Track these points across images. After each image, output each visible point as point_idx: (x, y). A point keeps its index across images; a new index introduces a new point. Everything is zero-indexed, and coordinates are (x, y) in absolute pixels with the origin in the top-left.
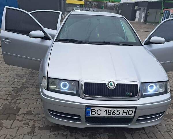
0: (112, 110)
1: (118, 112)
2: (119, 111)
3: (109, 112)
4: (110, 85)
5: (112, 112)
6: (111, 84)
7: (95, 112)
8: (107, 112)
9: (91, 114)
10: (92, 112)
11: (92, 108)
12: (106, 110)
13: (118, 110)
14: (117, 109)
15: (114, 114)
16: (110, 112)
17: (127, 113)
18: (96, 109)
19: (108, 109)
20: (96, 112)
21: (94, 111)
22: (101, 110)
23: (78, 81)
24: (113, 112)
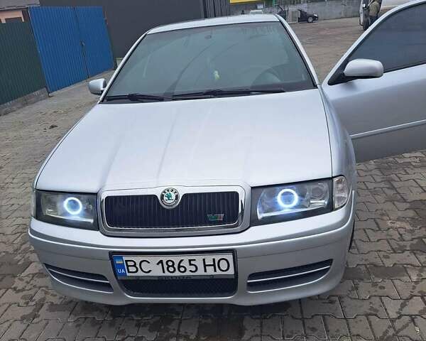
0: (176, 259)
1: (191, 264)
2: (192, 262)
3: (169, 266)
4: (165, 198)
5: (176, 266)
6: (169, 197)
7: (135, 266)
8: (165, 266)
9: (129, 272)
10: (128, 266)
11: (125, 258)
12: (161, 262)
13: (190, 261)
14: (186, 258)
15: (182, 269)
16: (173, 266)
17: (214, 265)
18: (138, 259)
19: (165, 259)
20: (138, 266)
21: (133, 264)
22: (149, 263)
23: (96, 194)
24: (179, 267)
